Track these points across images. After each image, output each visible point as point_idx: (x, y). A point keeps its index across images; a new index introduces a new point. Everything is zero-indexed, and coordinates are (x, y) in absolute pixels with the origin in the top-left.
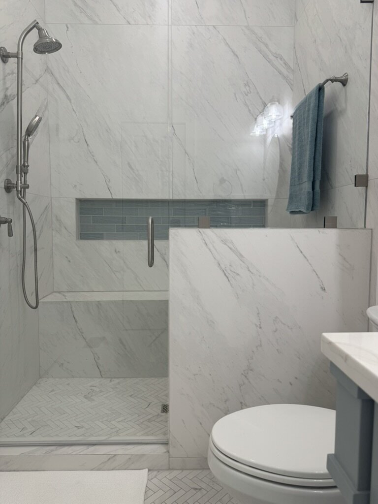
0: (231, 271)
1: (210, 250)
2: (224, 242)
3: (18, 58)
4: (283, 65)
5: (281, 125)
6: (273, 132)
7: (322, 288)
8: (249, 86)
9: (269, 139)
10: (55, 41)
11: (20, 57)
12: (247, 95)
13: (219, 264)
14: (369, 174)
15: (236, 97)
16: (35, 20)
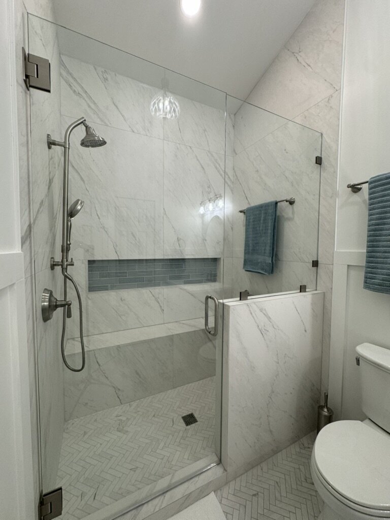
0: (264, 330)
3: (65, 148)
7: (305, 330)
8: (210, 188)
10: (101, 139)
11: (67, 146)
12: (209, 193)
13: (258, 326)
14: (319, 260)
16: (83, 118)
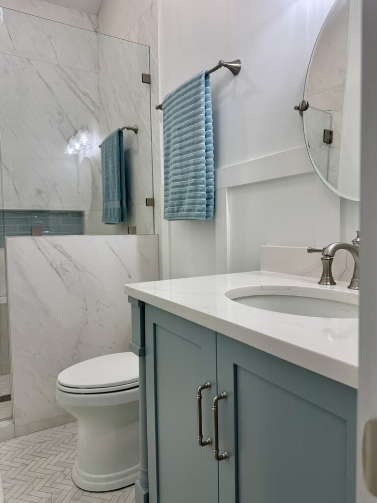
0: (61, 269)
1: (43, 253)
2: (55, 246)
4: (90, 102)
5: (91, 148)
6: (84, 154)
7: (129, 276)
8: (62, 116)
9: (81, 158)
12: (61, 123)
13: (52, 264)
14: (155, 197)
15: (51, 123)
